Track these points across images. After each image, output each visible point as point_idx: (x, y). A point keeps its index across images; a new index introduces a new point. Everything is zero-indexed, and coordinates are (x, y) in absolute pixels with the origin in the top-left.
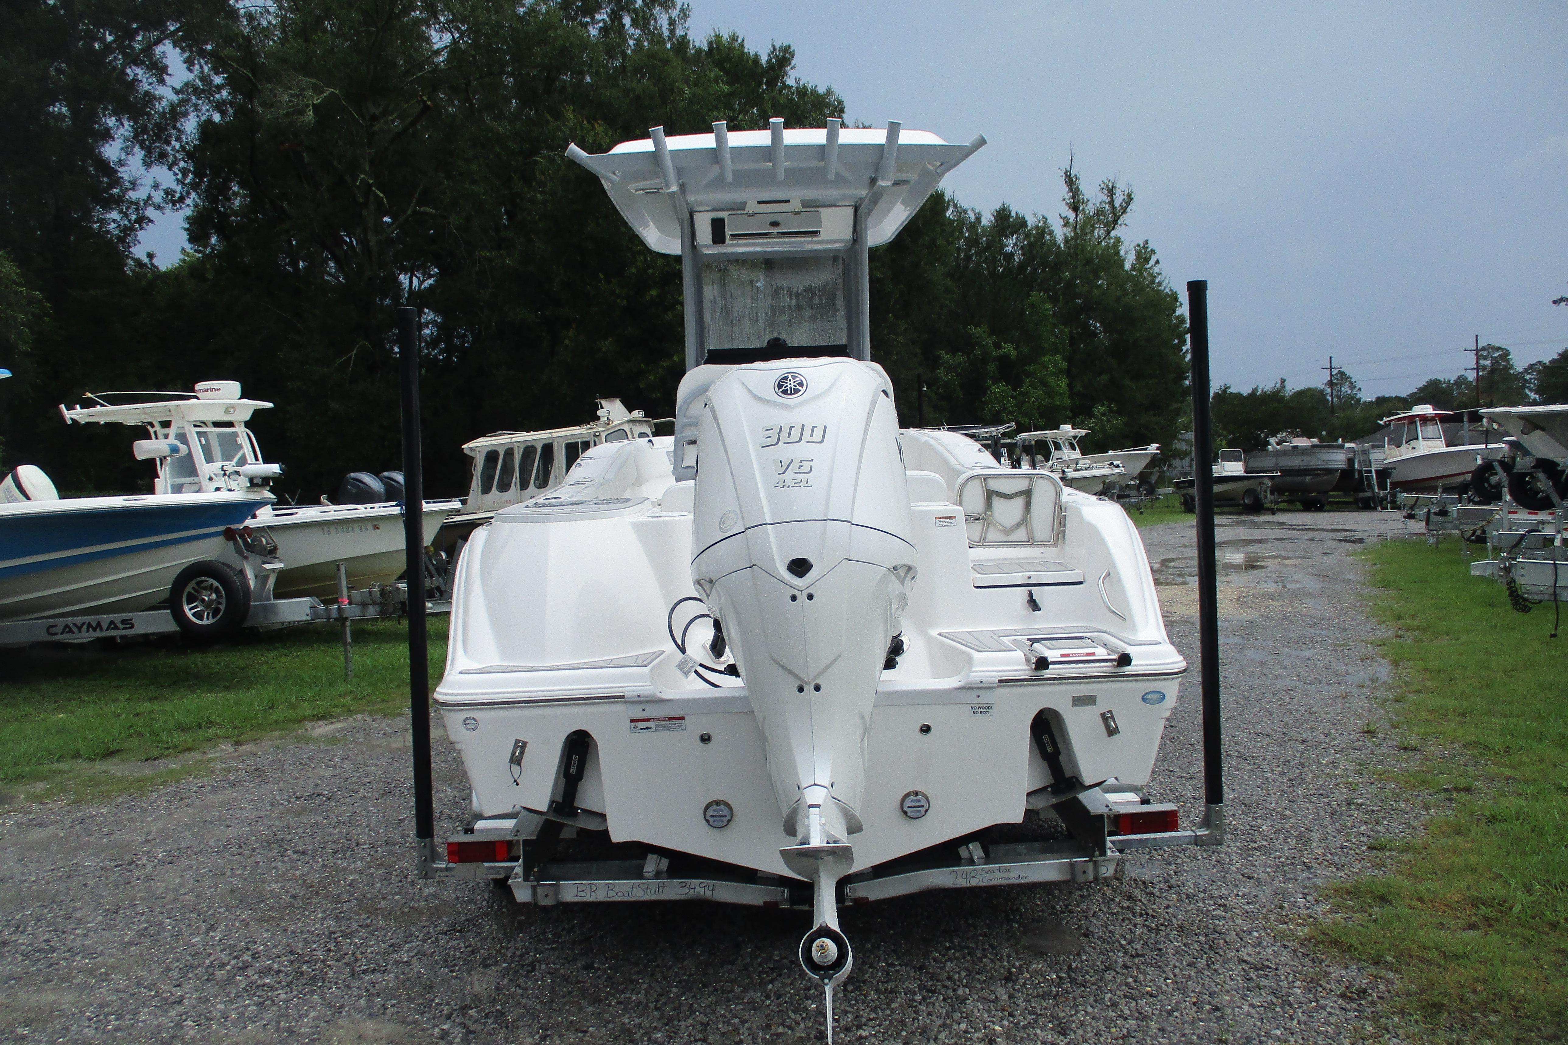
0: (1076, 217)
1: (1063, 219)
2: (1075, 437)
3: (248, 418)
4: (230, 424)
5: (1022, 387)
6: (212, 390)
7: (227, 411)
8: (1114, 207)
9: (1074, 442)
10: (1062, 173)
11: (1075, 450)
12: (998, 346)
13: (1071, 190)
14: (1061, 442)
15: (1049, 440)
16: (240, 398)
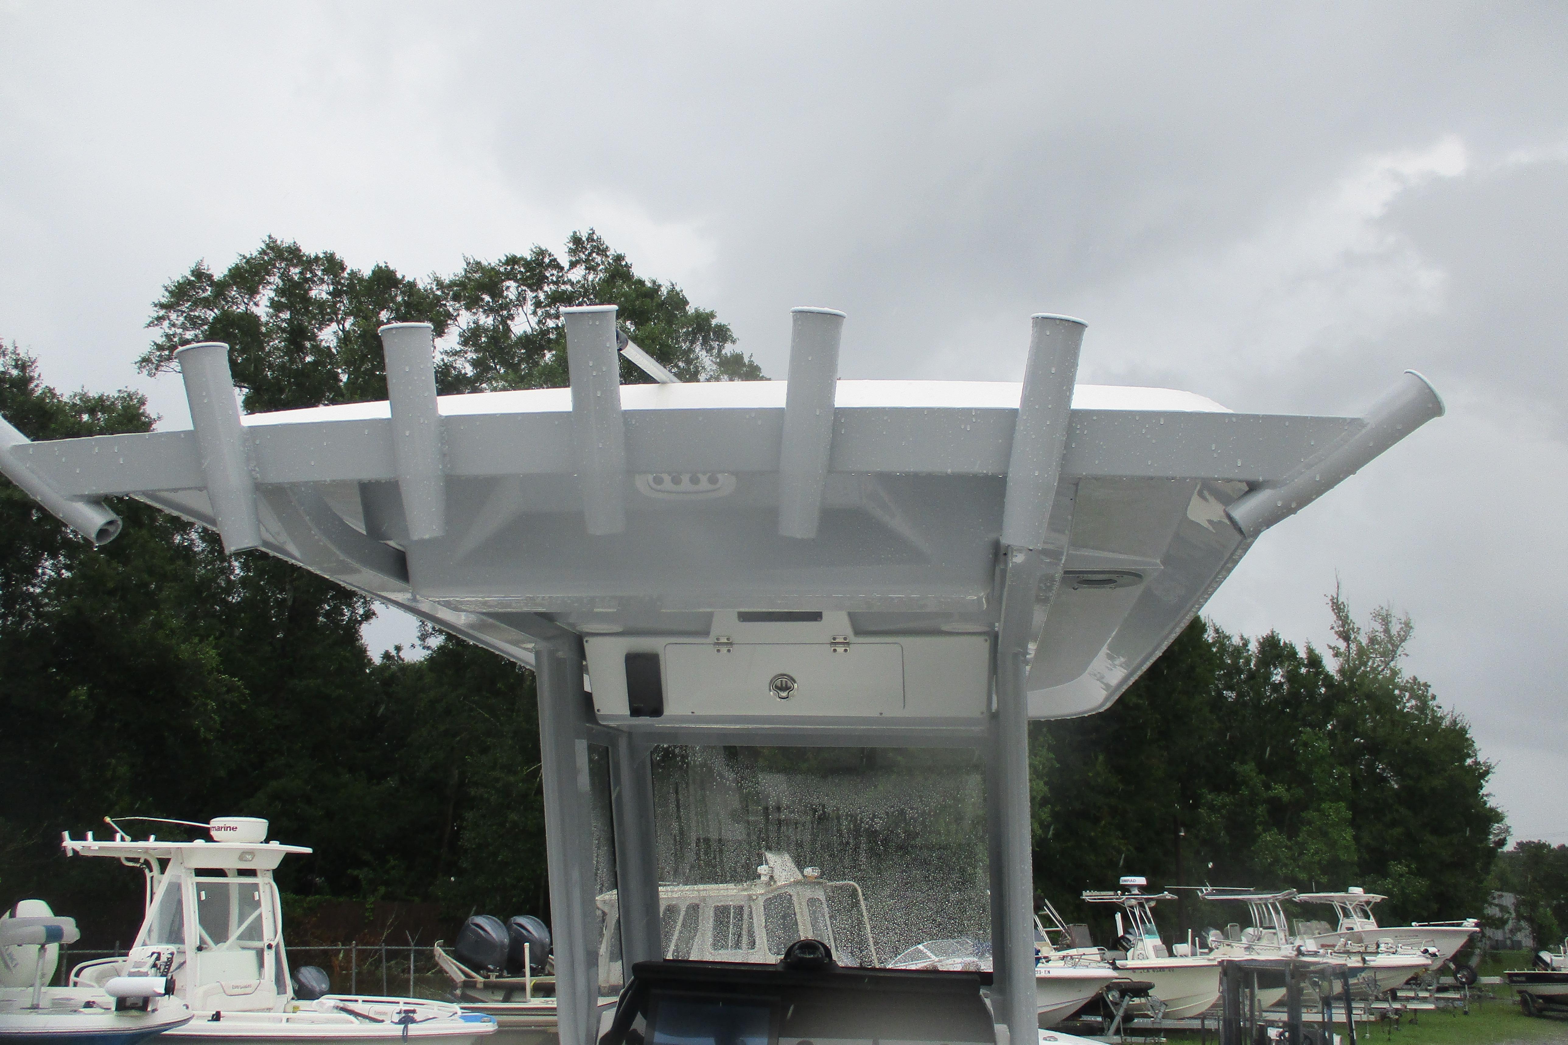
0: (1348, 647)
1: (1333, 648)
2: (1368, 903)
3: (275, 866)
4: (252, 873)
5: (1299, 836)
6: (226, 828)
7: (241, 858)
8: (1390, 637)
9: (1367, 909)
10: (1328, 600)
11: (1368, 918)
12: (1268, 787)
13: (1339, 617)
14: (1350, 908)
15: (1337, 905)
16: (267, 841)
